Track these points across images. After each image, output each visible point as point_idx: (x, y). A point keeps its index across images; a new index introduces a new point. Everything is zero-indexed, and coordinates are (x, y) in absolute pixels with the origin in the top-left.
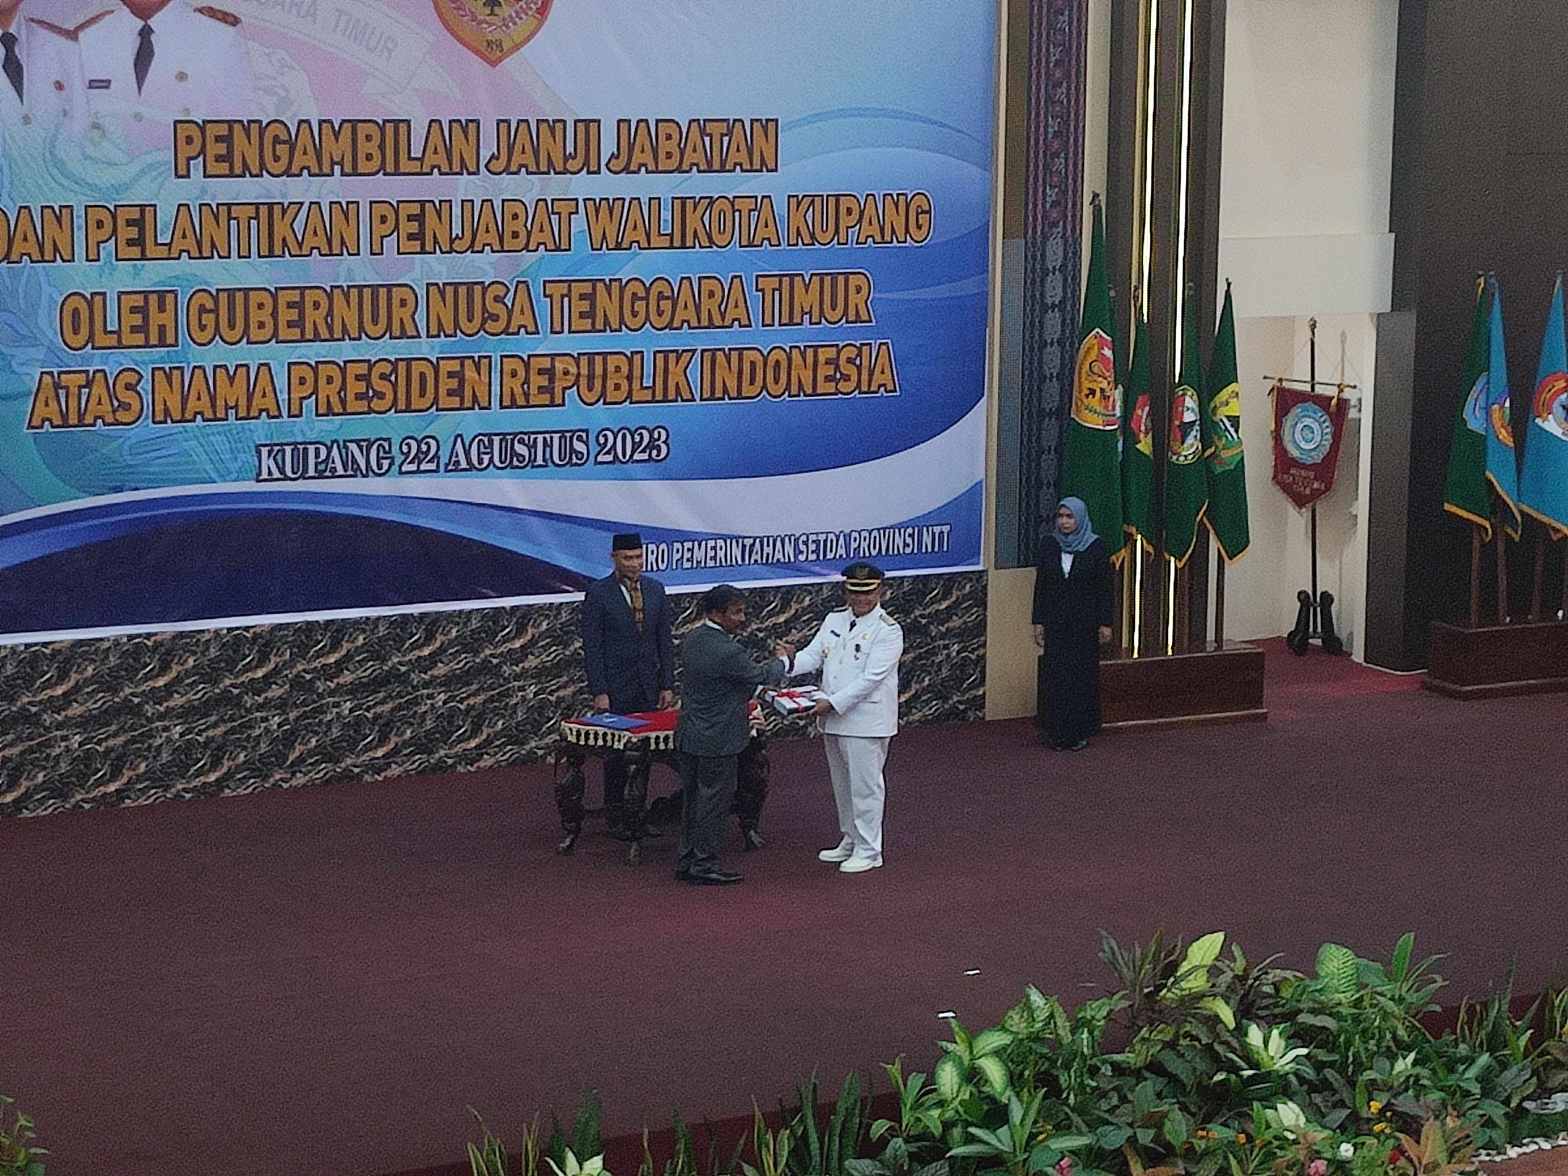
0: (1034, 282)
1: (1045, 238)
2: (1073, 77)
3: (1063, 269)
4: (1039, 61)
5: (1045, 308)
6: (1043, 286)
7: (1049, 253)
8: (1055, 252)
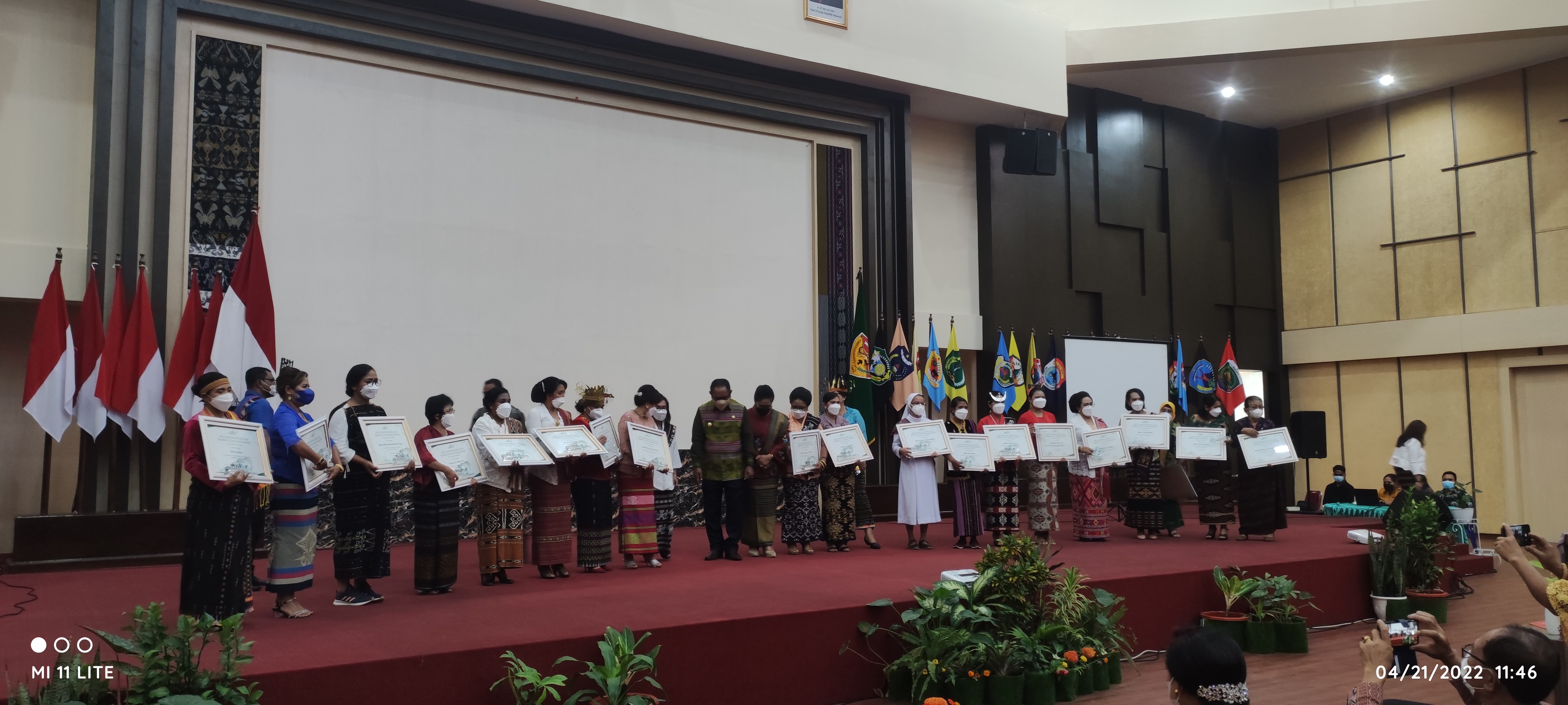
0: (833, 315)
1: (837, 296)
2: (847, 226)
3: (845, 311)
4: (831, 217)
5: (838, 328)
6: (837, 318)
7: (839, 303)
8: (842, 303)
